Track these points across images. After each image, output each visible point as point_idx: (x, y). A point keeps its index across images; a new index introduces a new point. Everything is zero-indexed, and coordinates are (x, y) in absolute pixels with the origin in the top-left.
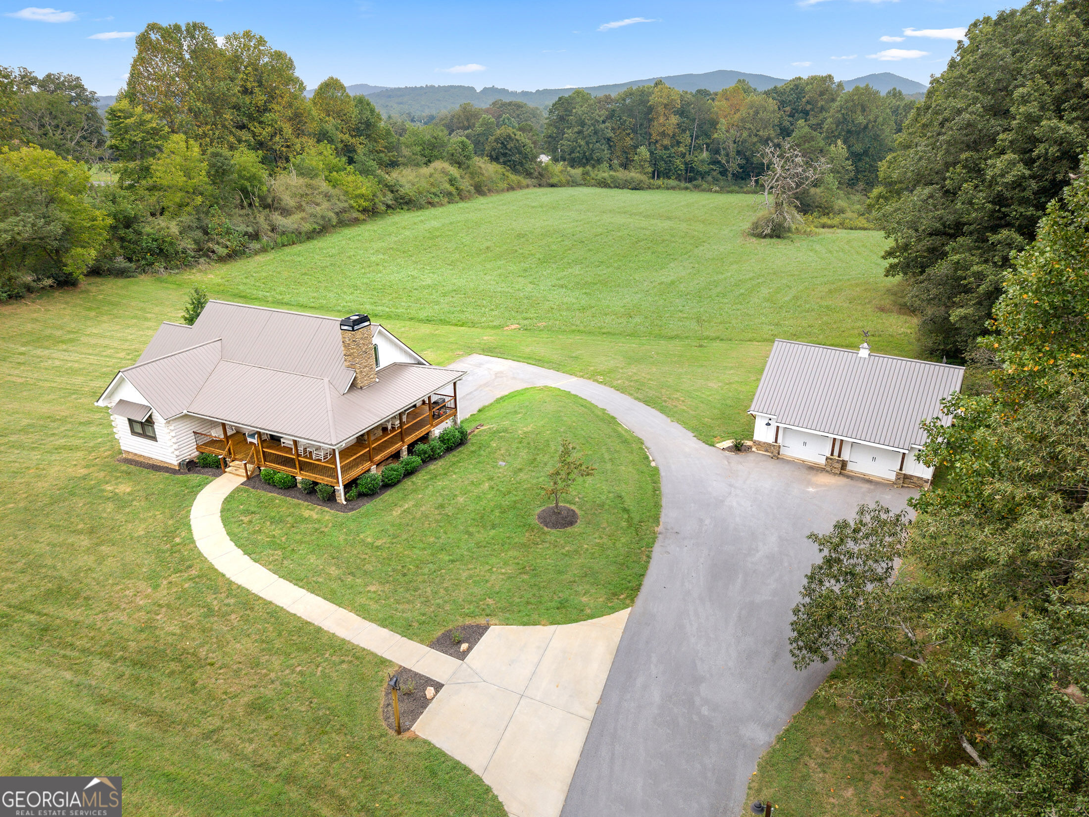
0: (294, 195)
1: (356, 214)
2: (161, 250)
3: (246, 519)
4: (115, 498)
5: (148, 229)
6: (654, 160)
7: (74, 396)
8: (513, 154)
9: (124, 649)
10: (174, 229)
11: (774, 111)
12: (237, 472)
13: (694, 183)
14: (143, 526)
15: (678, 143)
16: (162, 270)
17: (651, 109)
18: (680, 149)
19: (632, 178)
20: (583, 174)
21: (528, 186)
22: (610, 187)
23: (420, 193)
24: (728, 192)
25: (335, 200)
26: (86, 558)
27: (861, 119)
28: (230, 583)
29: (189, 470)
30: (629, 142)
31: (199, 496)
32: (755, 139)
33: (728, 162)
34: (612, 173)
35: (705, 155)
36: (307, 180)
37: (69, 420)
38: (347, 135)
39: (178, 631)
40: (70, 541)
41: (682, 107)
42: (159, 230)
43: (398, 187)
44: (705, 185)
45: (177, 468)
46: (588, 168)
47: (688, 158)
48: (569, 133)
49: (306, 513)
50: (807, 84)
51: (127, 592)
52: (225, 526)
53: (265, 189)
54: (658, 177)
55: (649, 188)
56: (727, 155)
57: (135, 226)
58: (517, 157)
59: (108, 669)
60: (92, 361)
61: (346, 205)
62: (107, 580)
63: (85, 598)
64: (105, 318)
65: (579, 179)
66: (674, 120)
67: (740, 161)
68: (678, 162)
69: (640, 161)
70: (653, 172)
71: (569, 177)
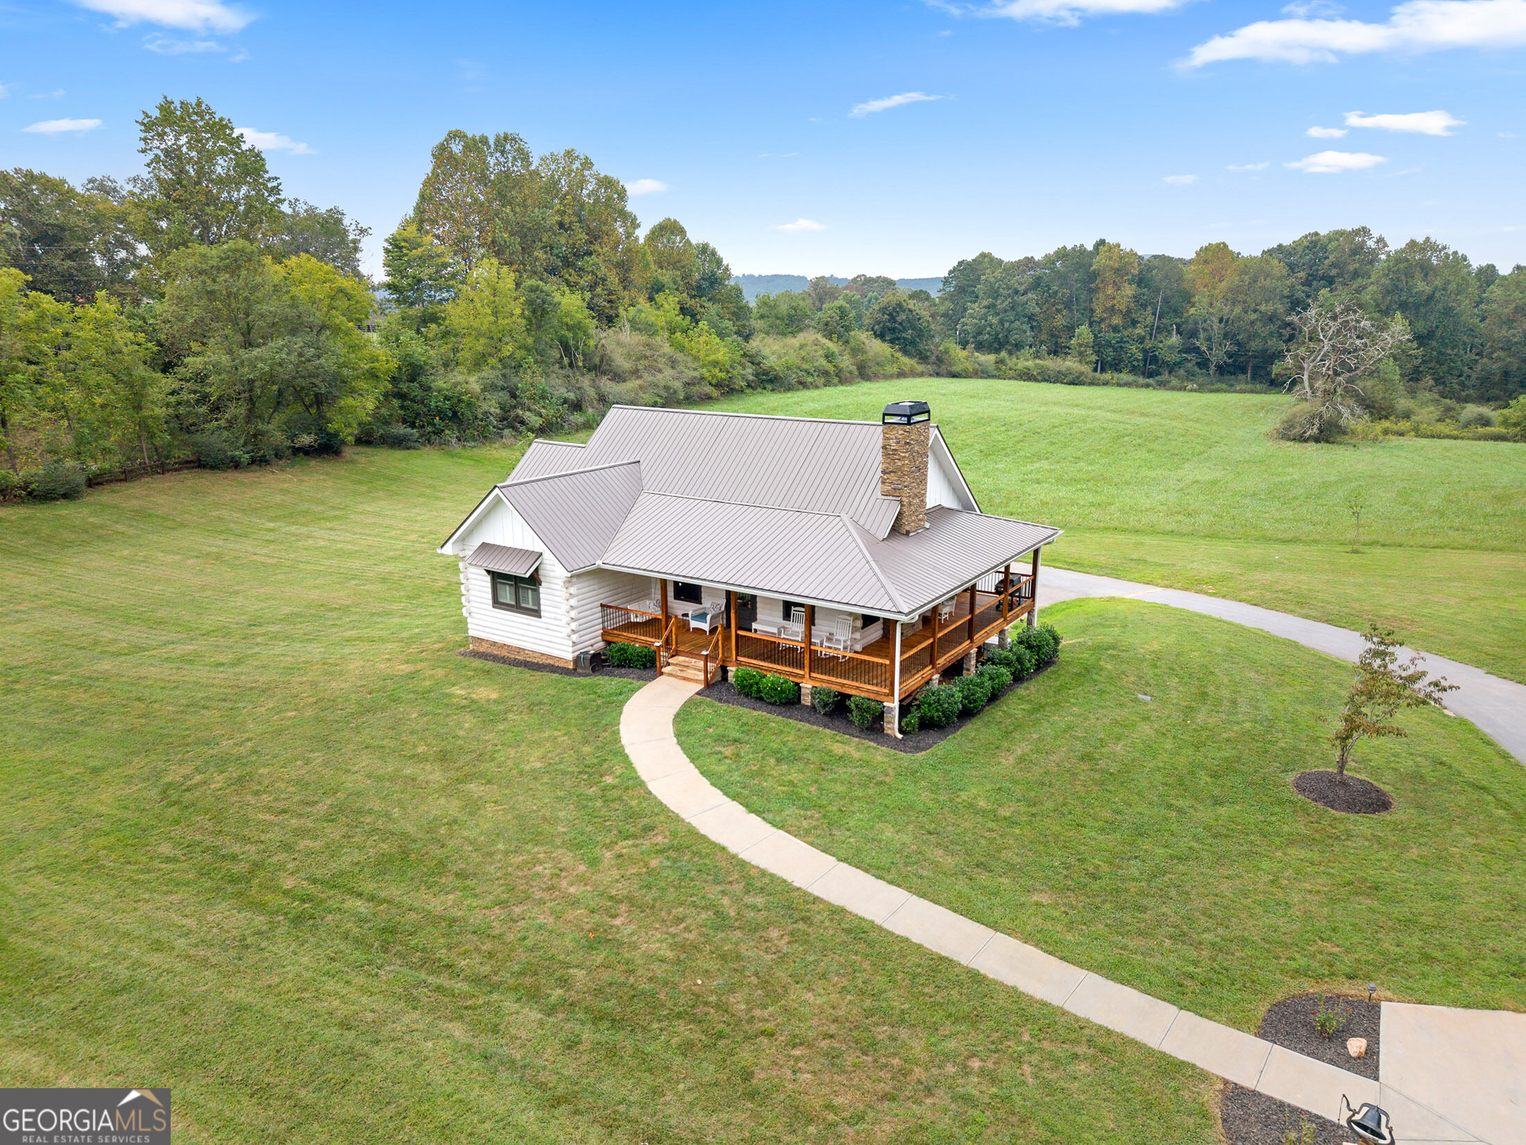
0: (629, 356)
1: (708, 389)
2: (455, 413)
3: (728, 751)
4: (472, 706)
5: (440, 383)
6: (1098, 347)
7: (353, 582)
8: (905, 330)
9: (564, 982)
10: (474, 384)
11: (1281, 278)
12: (684, 674)
13: (1158, 378)
14: (538, 753)
15: (1134, 323)
16: (454, 441)
17: (1094, 276)
18: (1137, 331)
19: (1068, 369)
20: (996, 363)
21: (922, 375)
22: (1036, 380)
23: (789, 368)
24: (1212, 391)
25: (681, 367)
26: (442, 801)
27: (1421, 286)
28: (743, 864)
29: (593, 670)
30: (1060, 321)
31: (626, 709)
32: (1254, 316)
33: (1210, 349)
34: (1038, 361)
35: (1175, 339)
36: (644, 338)
37: (354, 610)
38: (685, 295)
39: (670, 954)
40: (408, 771)
41: (1141, 272)
42: (455, 385)
43: (759, 359)
44: (1175, 382)
45: (571, 666)
46: (1003, 354)
47: (1148, 344)
48: (975, 308)
49: (838, 749)
50: (1330, 240)
51: (539, 869)
52: (693, 760)
53: (592, 343)
54: (1103, 370)
55: (1092, 384)
56: (1209, 339)
57: (423, 379)
58: (909, 334)
59: (541, 1024)
60: (370, 543)
61: (696, 374)
62: (494, 843)
63: (457, 875)
64: (381, 494)
65: (992, 369)
66: (1129, 290)
67: (1229, 346)
68: (1134, 349)
69: (1080, 345)
70: (1097, 363)
71: (977, 366)
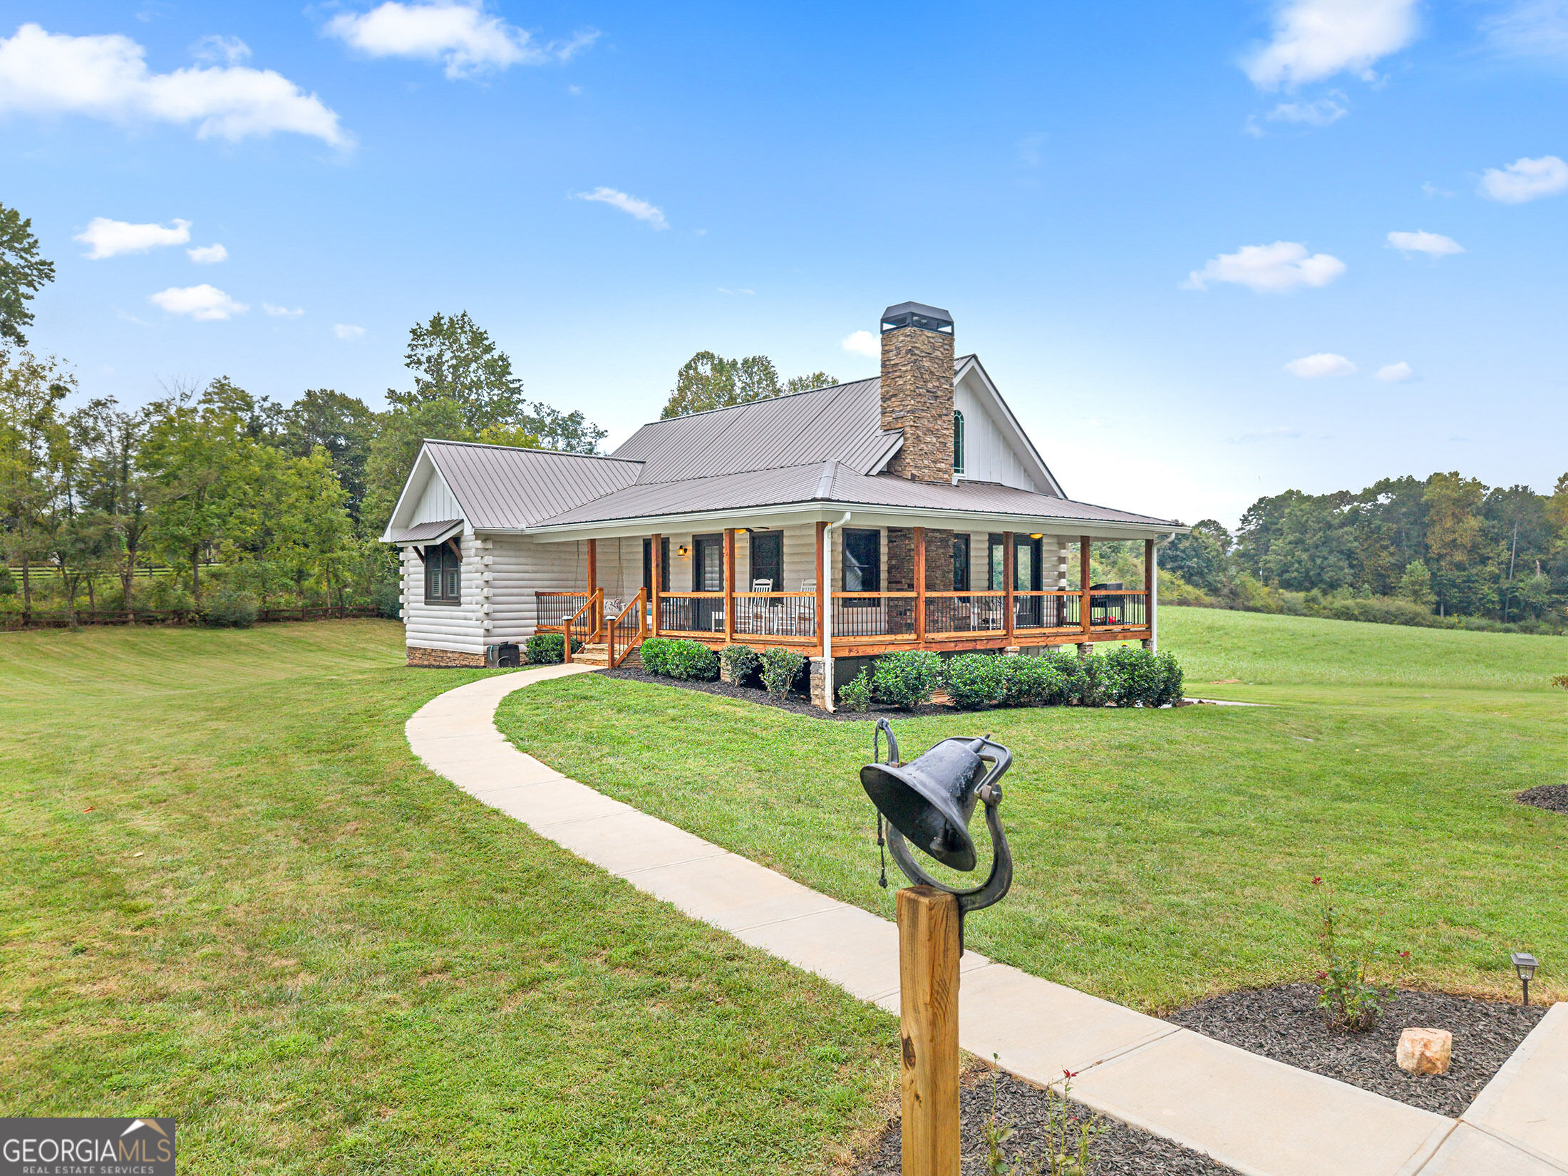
6: (1437, 584)
12: (595, 658)
13: (1521, 622)
15: (1484, 560)
17: (1427, 508)
18: (1489, 569)
21: (1210, 606)
29: (503, 664)
34: (1359, 600)
35: (1539, 578)
41: (1487, 503)
44: (1545, 626)
45: (482, 663)
46: (1316, 592)
48: (1279, 545)
55: (1432, 625)
66: (1474, 523)
68: (1486, 589)
69: (1413, 583)
70: (1438, 604)
71: (1282, 603)
